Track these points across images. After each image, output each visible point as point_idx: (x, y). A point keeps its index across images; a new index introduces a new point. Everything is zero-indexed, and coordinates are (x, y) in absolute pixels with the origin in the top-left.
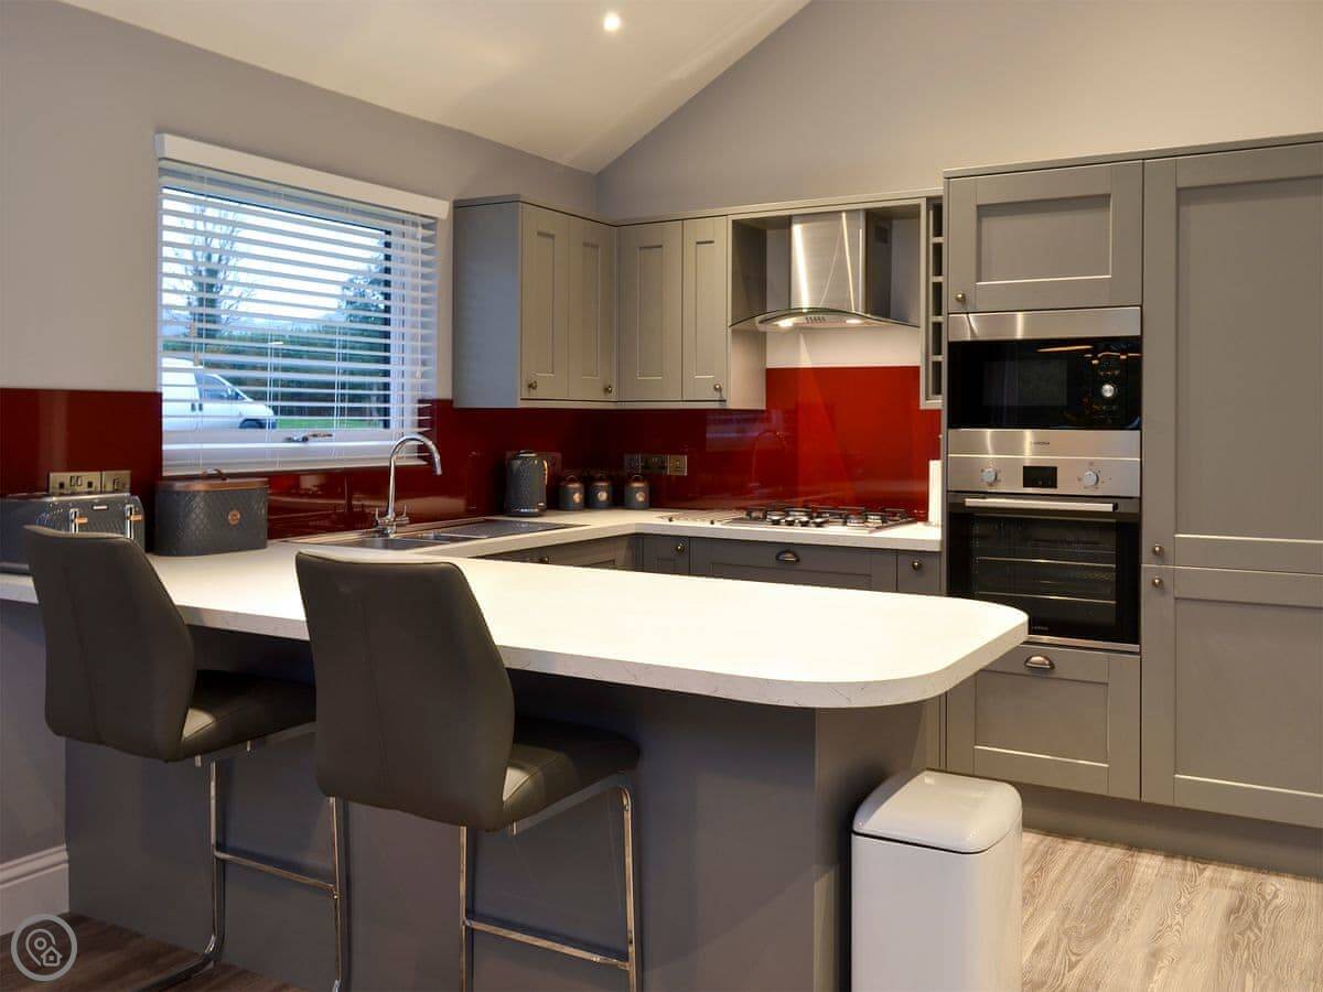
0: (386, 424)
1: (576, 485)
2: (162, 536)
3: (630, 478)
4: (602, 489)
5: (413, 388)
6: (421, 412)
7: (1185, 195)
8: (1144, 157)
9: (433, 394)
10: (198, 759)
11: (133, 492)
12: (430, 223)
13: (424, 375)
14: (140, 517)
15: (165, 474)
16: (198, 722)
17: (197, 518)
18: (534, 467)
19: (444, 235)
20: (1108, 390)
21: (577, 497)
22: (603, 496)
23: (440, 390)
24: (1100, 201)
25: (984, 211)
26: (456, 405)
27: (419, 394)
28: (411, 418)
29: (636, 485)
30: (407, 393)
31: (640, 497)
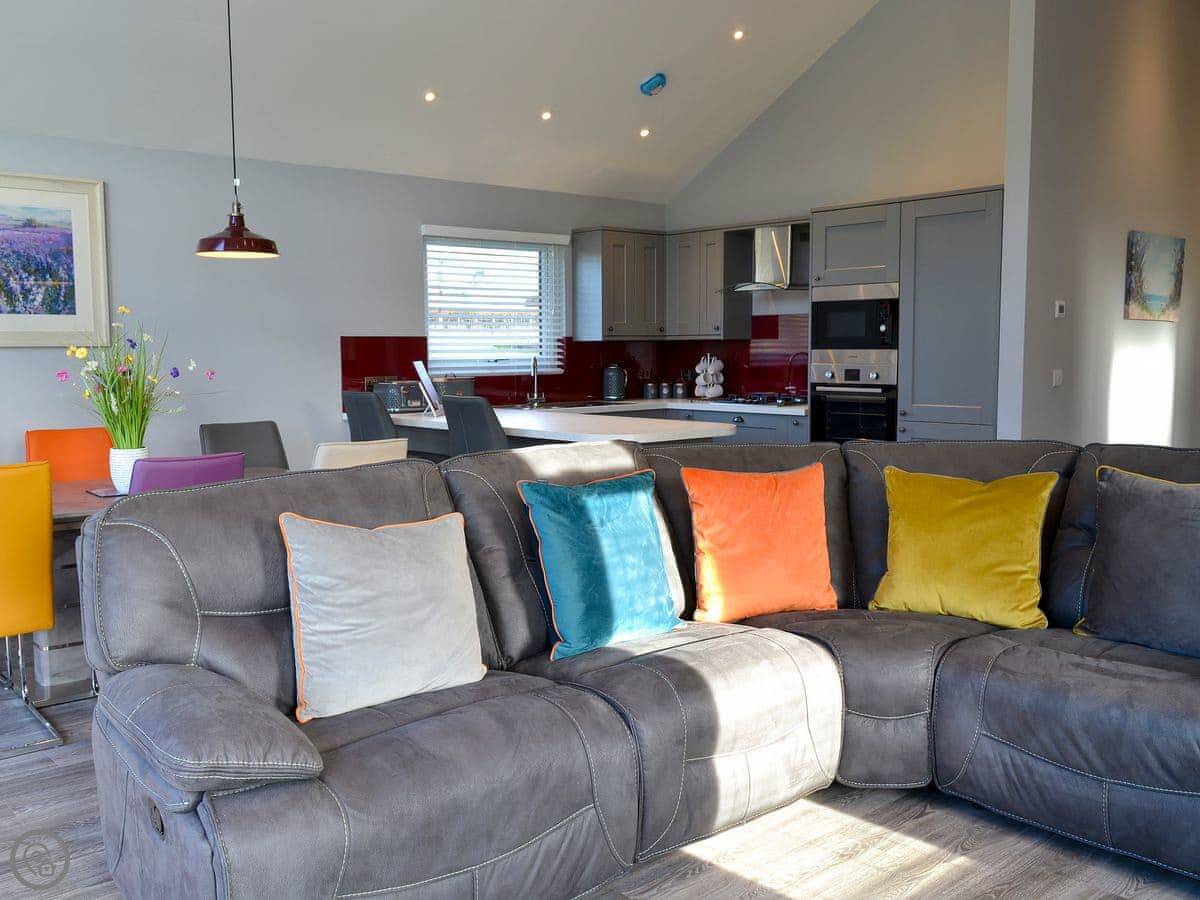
26: (574, 340)
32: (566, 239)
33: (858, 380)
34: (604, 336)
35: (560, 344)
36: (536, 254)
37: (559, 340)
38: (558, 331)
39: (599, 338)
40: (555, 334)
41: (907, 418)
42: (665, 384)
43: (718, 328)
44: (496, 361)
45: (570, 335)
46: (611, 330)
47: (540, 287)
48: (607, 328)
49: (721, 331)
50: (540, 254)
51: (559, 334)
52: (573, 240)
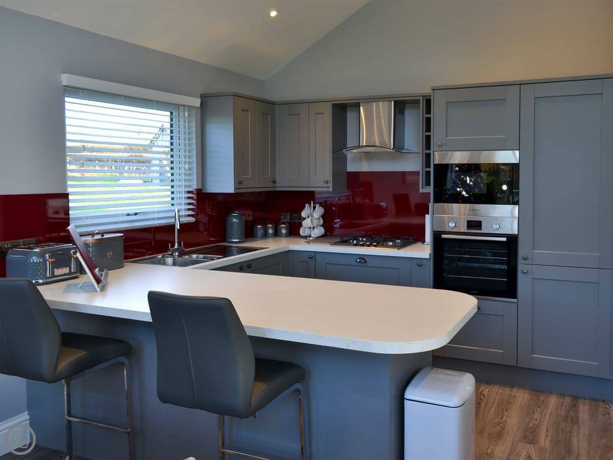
32: (197, 102)
33: (481, 230)
34: (235, 189)
35: (191, 195)
36: (169, 114)
37: (189, 192)
38: (188, 184)
39: (231, 190)
40: (186, 186)
41: (528, 262)
42: (270, 225)
43: (327, 182)
44: (136, 214)
45: (200, 187)
46: (240, 183)
47: (172, 144)
48: (238, 182)
49: (331, 184)
50: (172, 113)
51: (189, 186)
52: (202, 104)
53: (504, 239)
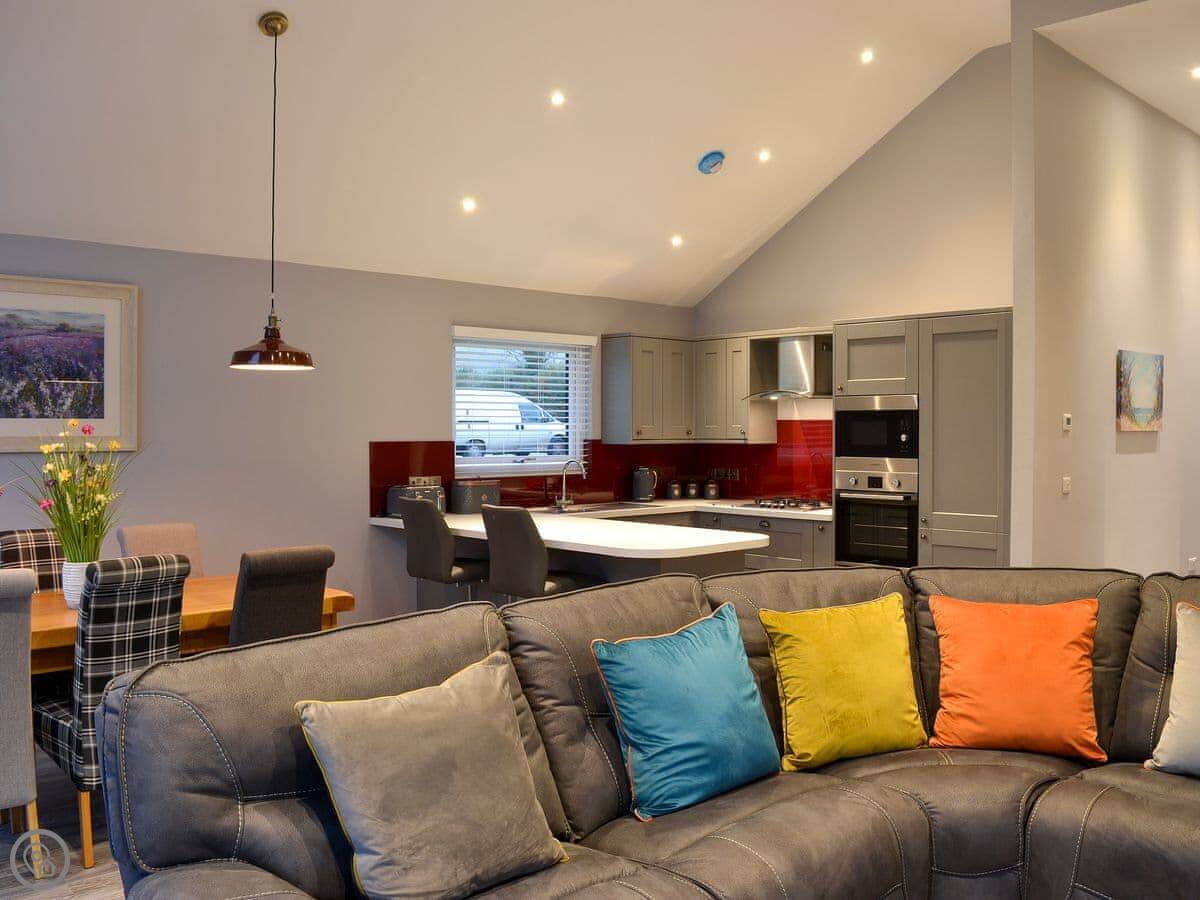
0: (567, 453)
1: (676, 486)
2: (452, 507)
3: (706, 483)
4: (693, 488)
5: (581, 433)
6: (585, 446)
7: (937, 338)
8: (919, 318)
9: (590, 437)
10: (457, 585)
11: (443, 486)
12: (588, 349)
13: (586, 427)
14: (444, 496)
15: (456, 477)
16: (457, 571)
17: (468, 499)
18: (647, 475)
19: (596, 355)
20: (903, 437)
21: (676, 492)
22: (693, 492)
23: (595, 435)
24: (900, 339)
25: (851, 343)
27: (584, 437)
28: (580, 450)
29: (711, 486)
30: (578, 437)
31: (712, 492)
53: (901, 498)
